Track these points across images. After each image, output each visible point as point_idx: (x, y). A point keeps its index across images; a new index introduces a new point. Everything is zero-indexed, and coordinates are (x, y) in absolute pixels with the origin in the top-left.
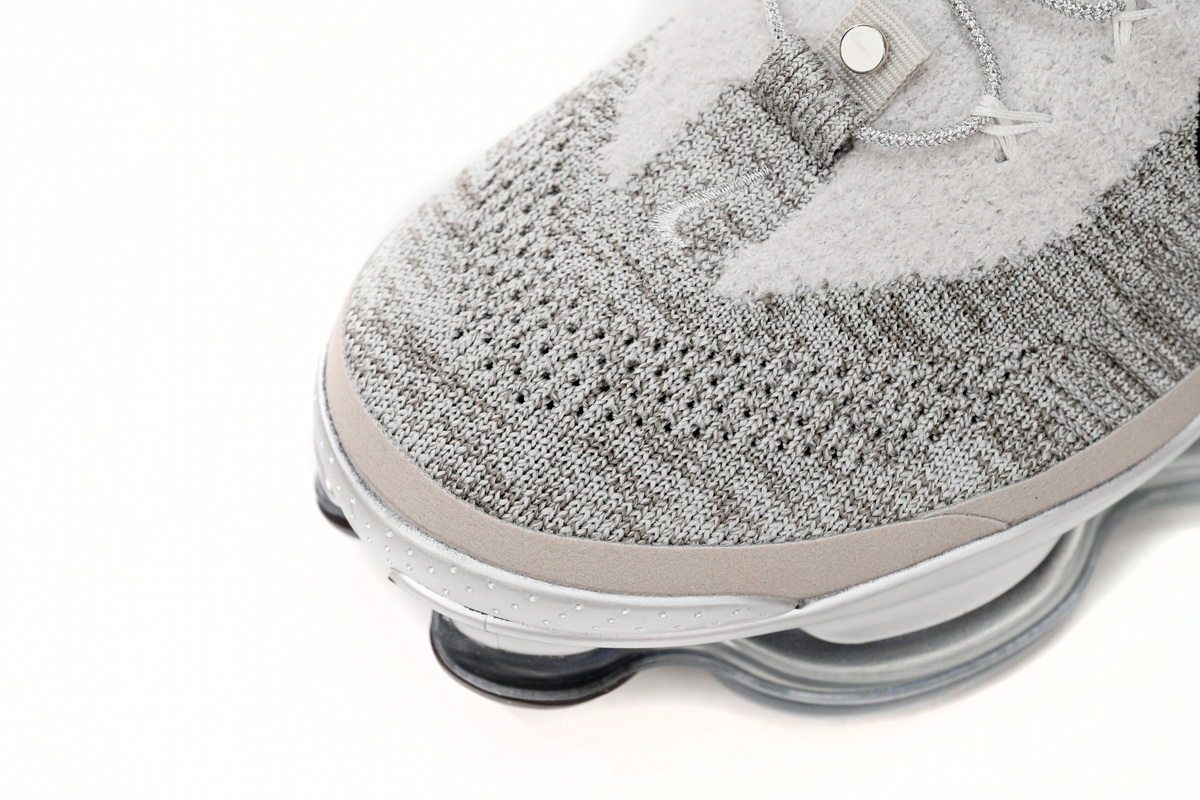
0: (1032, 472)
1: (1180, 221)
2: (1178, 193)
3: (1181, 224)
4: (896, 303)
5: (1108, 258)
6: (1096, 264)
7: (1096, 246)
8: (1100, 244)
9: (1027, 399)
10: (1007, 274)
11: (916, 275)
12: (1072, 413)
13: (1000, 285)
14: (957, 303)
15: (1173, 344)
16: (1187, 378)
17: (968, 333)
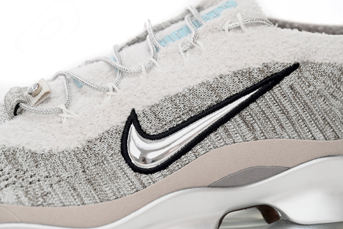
0: (33, 205)
1: (110, 156)
2: (112, 147)
3: (110, 157)
4: (14, 153)
5: (84, 161)
6: (80, 161)
7: (81, 156)
8: (83, 155)
9: (41, 188)
10: (51, 155)
11: (23, 148)
12: (54, 196)
13: (47, 158)
14: (33, 159)
15: (97, 192)
16: (98, 204)
17: (32, 166)
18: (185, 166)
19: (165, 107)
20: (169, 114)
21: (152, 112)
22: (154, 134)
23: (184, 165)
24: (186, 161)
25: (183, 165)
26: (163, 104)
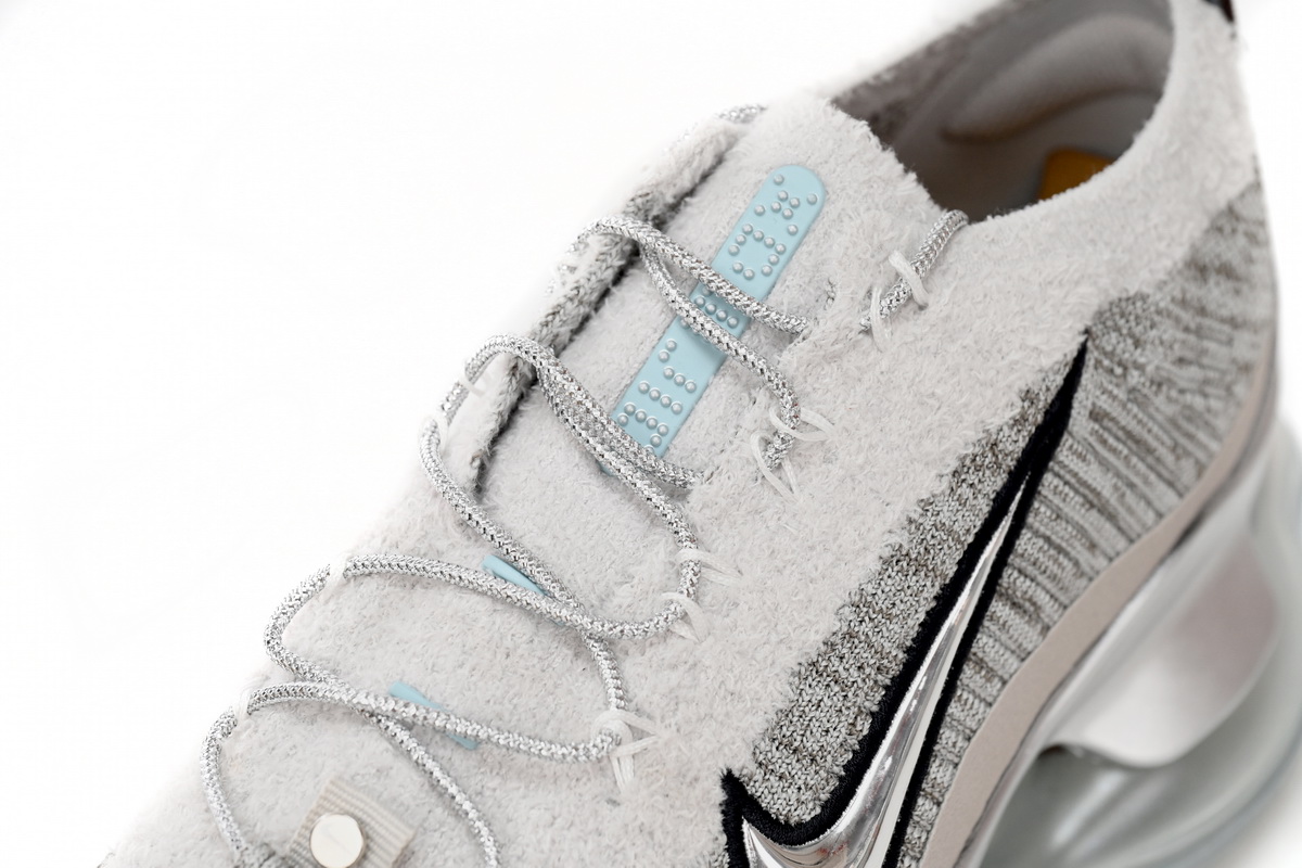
18: (925, 854)
19: (810, 705)
20: (829, 725)
21: (781, 747)
22: (813, 814)
23: (921, 853)
24: (919, 838)
25: (918, 856)
26: (800, 700)
